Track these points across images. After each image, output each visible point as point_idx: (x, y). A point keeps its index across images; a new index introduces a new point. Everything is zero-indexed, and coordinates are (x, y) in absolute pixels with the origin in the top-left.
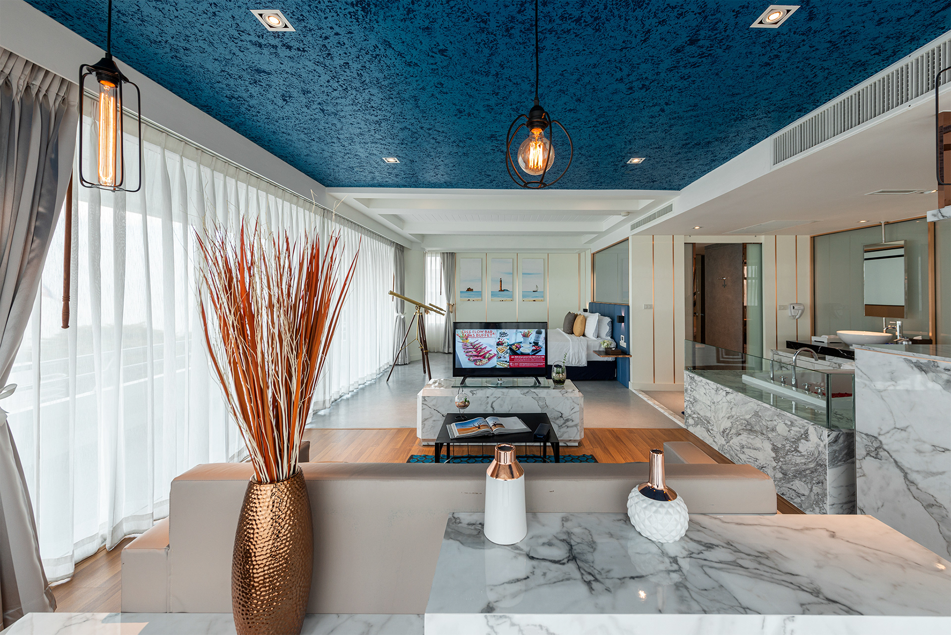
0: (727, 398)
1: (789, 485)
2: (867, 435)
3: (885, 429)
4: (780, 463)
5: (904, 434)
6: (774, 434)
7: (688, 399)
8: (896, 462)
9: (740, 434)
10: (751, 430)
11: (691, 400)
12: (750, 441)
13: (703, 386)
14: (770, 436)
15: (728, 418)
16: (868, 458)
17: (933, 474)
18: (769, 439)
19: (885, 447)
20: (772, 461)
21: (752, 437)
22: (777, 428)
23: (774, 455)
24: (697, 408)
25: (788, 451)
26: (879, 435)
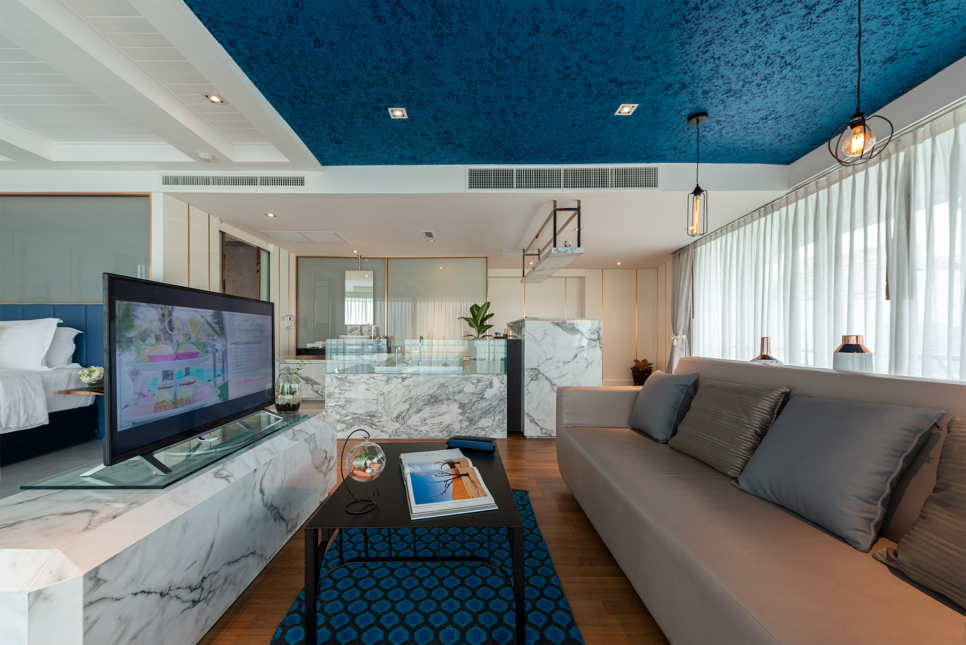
0: (403, 383)
1: (475, 427)
2: (531, 369)
3: (541, 362)
4: (467, 415)
5: (551, 361)
6: (461, 395)
7: (334, 404)
8: (546, 378)
9: (422, 410)
10: (435, 401)
11: (340, 403)
12: (434, 410)
13: (365, 382)
14: (457, 398)
15: (405, 402)
16: (532, 381)
17: (563, 376)
18: (455, 401)
19: (541, 372)
20: (458, 417)
21: (436, 407)
22: (465, 389)
23: (461, 411)
24: (352, 408)
25: (475, 402)
26: (538, 366)
